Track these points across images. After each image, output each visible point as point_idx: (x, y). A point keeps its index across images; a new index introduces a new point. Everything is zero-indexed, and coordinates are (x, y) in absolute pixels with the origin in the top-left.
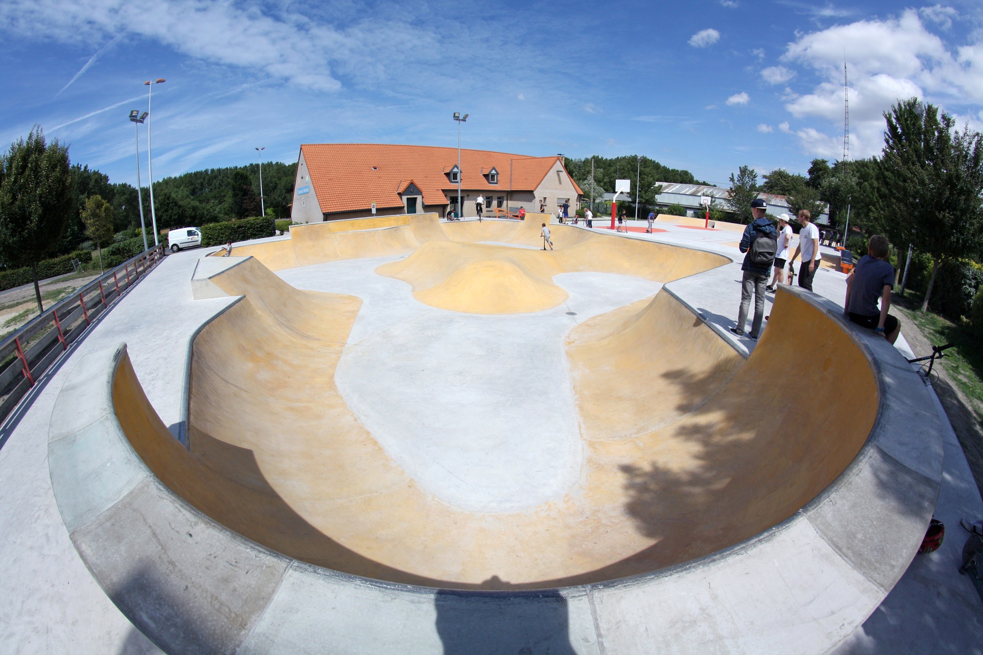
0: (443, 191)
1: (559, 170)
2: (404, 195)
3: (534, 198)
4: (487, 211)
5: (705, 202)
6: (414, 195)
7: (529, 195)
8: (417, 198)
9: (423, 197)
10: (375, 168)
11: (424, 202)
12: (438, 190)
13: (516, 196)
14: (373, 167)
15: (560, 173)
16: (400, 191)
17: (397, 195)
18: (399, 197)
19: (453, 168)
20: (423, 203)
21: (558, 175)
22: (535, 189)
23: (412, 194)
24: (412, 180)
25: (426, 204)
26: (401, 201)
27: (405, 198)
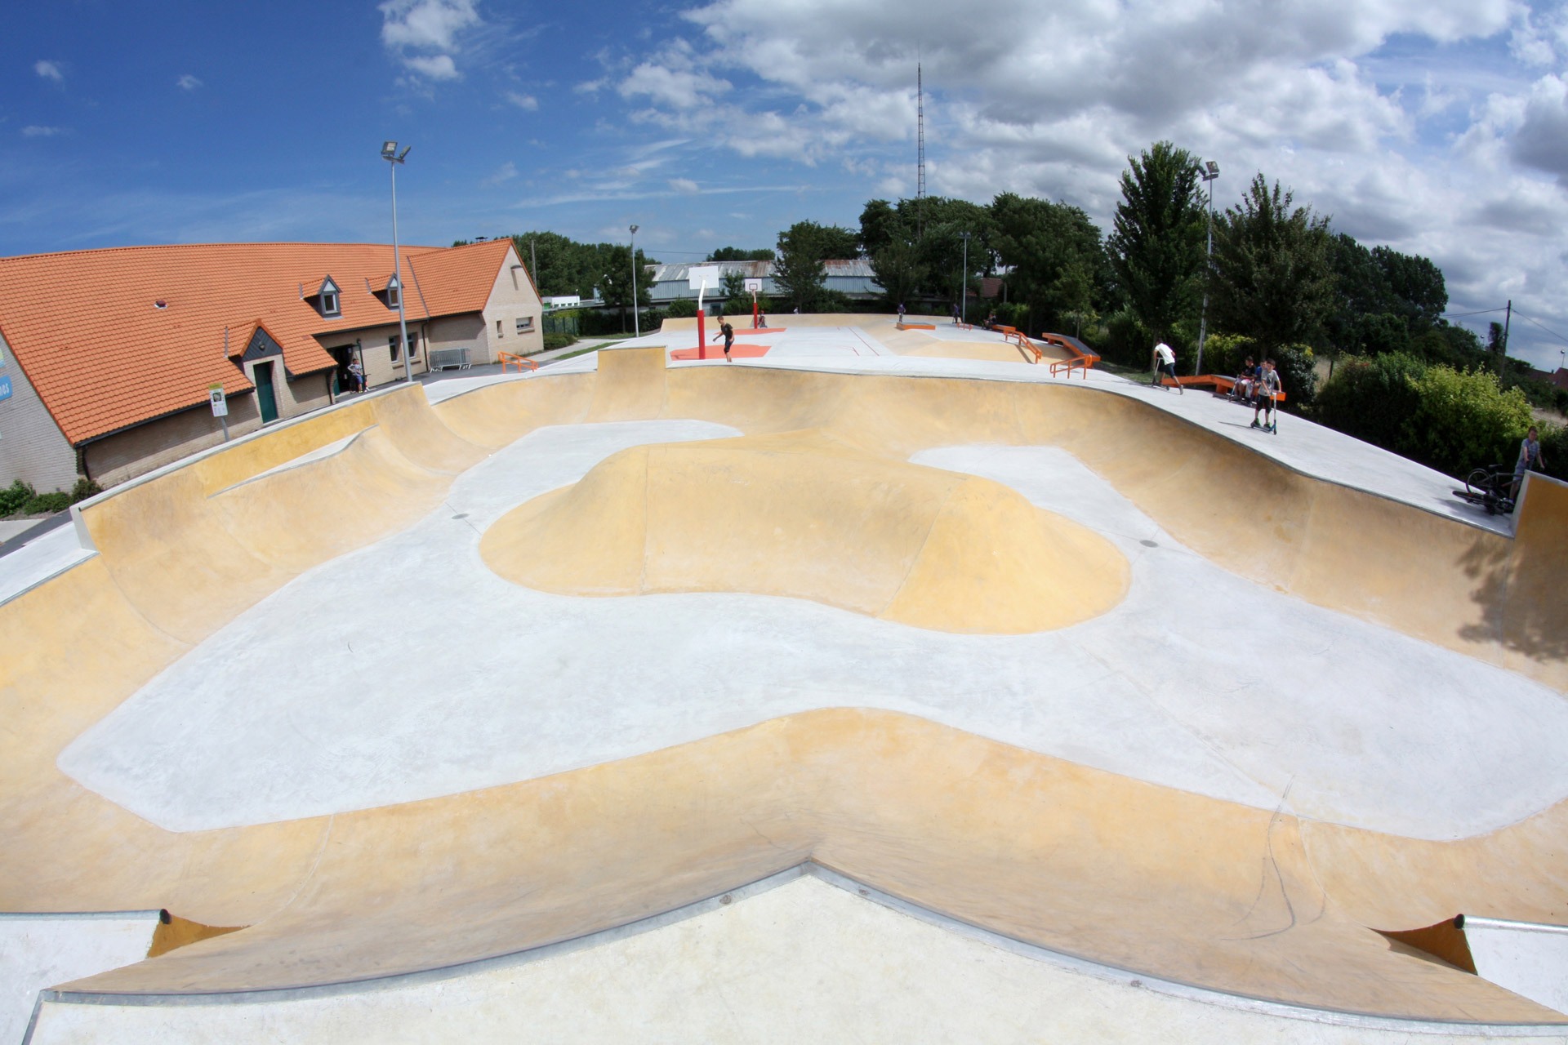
0: (318, 337)
1: (514, 265)
2: (247, 360)
3: (484, 324)
4: (394, 368)
5: (753, 287)
6: (266, 356)
7: (470, 323)
8: (272, 362)
9: (284, 358)
10: (162, 305)
11: (290, 369)
12: (305, 338)
13: (438, 329)
14: (158, 304)
15: (516, 270)
16: (238, 350)
17: (230, 363)
18: (234, 367)
19: (324, 285)
20: (287, 372)
21: (513, 273)
22: (484, 308)
23: (263, 353)
24: (260, 320)
25: (295, 373)
26: (242, 376)
27: (249, 366)
